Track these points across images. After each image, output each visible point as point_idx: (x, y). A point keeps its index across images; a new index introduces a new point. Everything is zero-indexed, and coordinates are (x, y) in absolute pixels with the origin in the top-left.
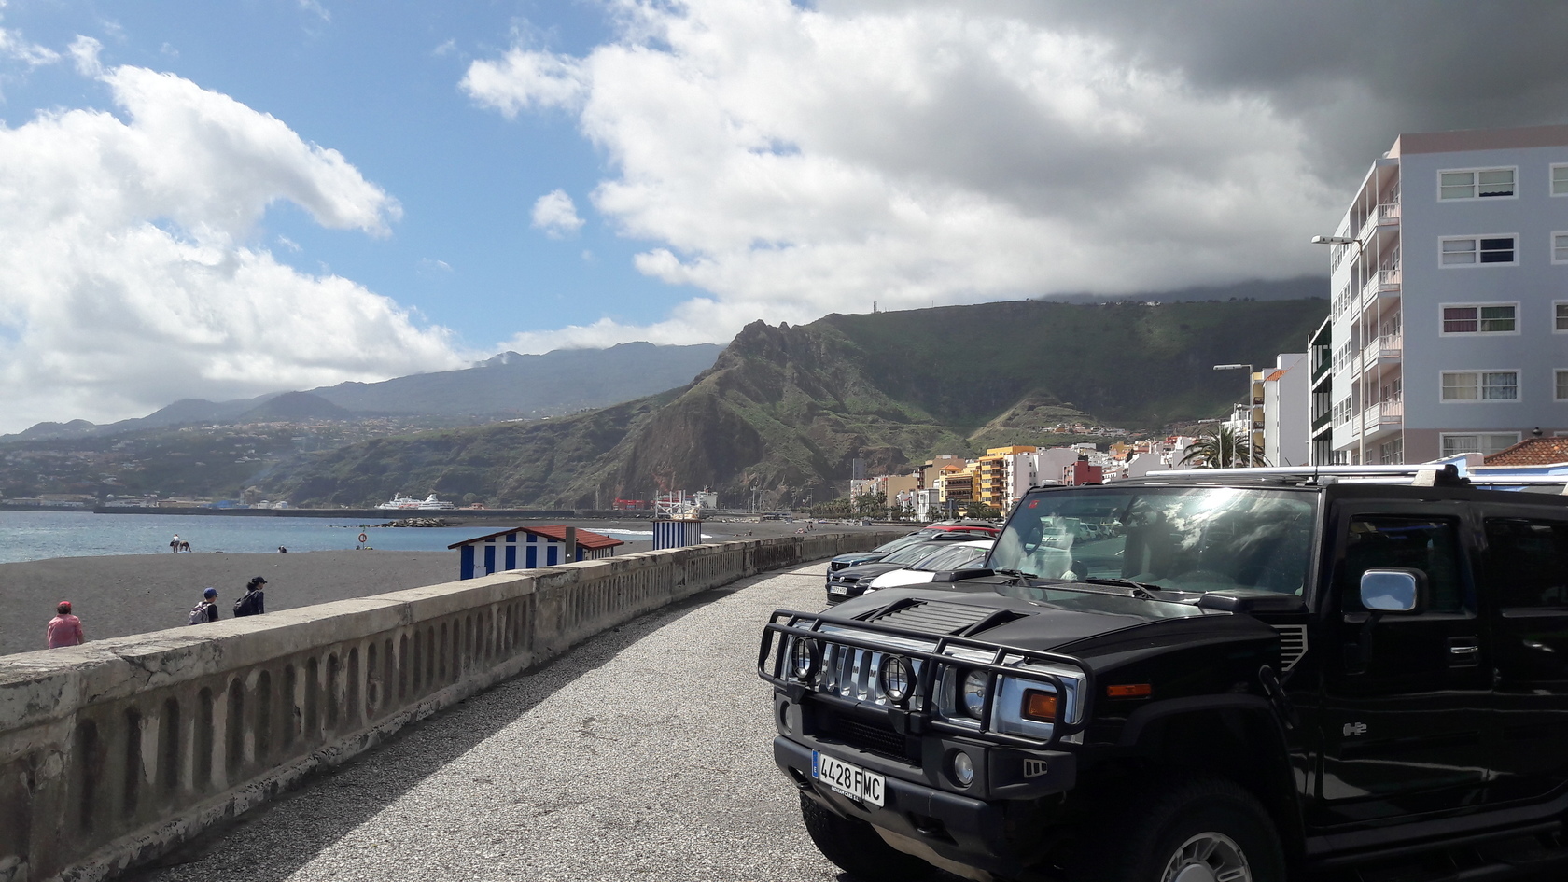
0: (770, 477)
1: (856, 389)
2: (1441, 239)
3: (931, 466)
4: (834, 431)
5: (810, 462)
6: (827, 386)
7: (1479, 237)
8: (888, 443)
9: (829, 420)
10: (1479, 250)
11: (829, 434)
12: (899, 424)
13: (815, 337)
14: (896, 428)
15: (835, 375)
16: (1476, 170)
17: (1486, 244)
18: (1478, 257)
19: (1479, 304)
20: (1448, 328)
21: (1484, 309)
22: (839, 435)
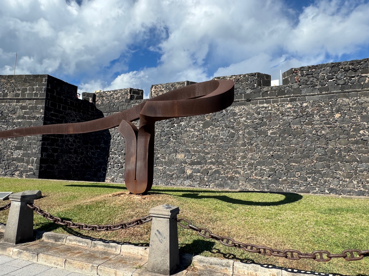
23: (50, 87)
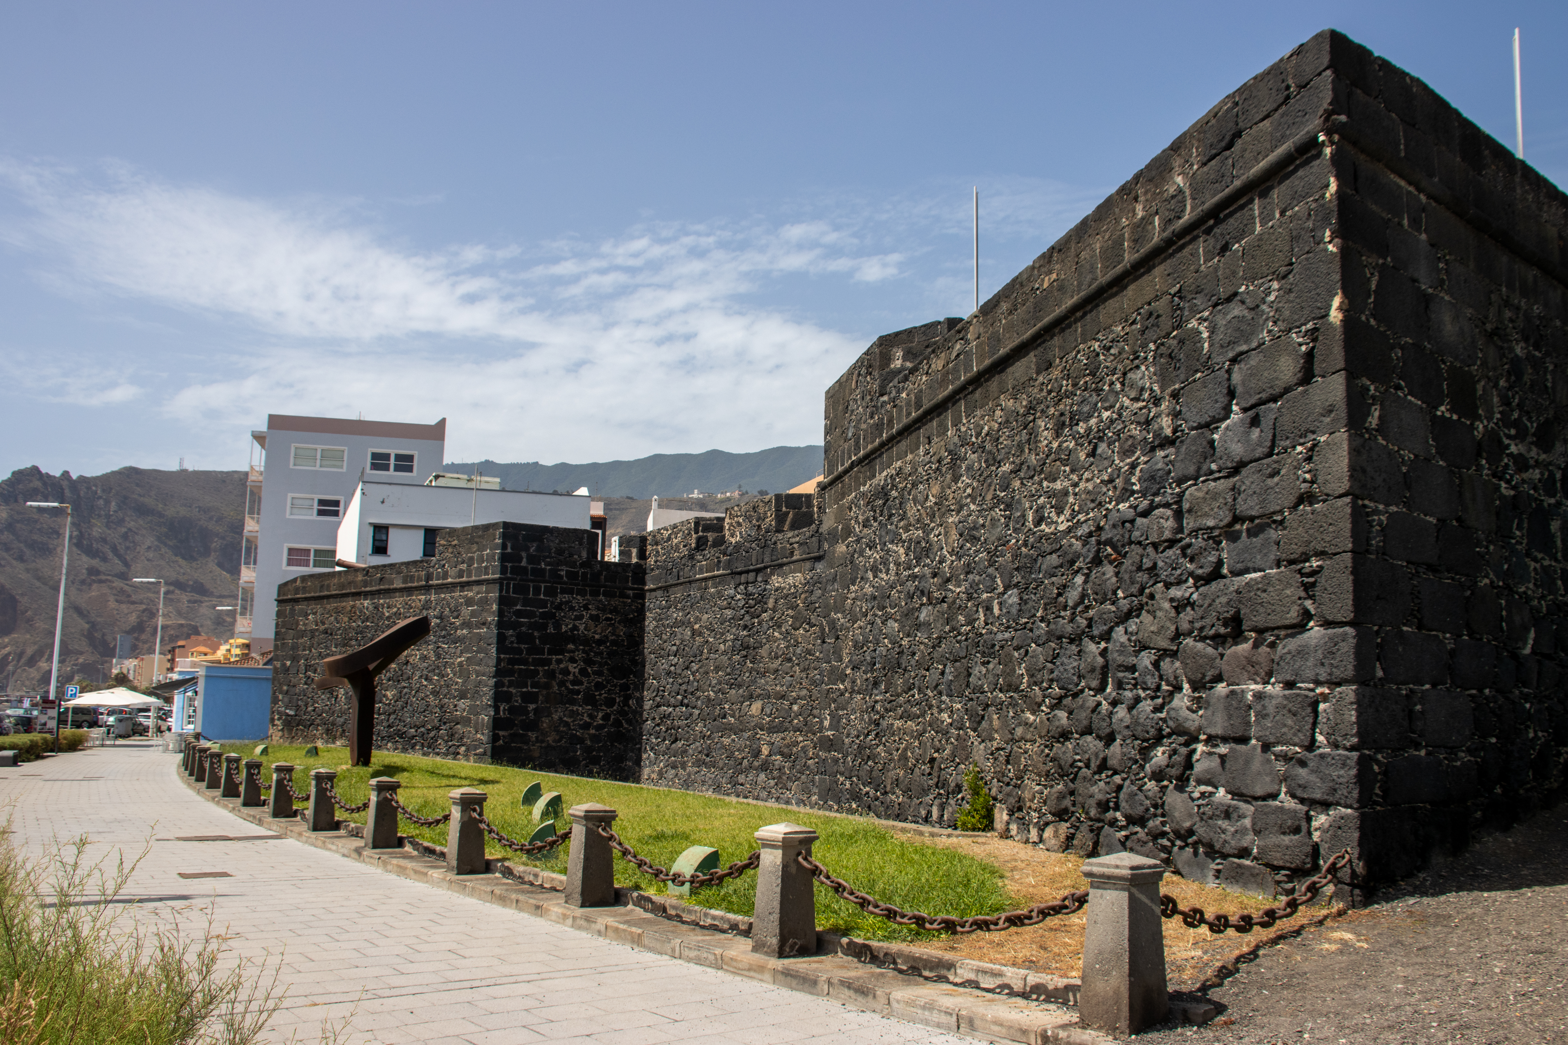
0: (30, 651)
1: (151, 555)
2: (290, 495)
3: (183, 647)
4: (117, 601)
5: (83, 635)
6: (114, 550)
7: (317, 497)
8: (185, 618)
9: (112, 588)
10: (316, 506)
11: (112, 604)
12: (197, 597)
13: (104, 491)
14: (195, 602)
15: (125, 537)
16: (320, 447)
17: (321, 502)
18: (315, 512)
19: (313, 547)
20: (290, 563)
21: (316, 551)
22: (123, 606)
23: (509, 550)
